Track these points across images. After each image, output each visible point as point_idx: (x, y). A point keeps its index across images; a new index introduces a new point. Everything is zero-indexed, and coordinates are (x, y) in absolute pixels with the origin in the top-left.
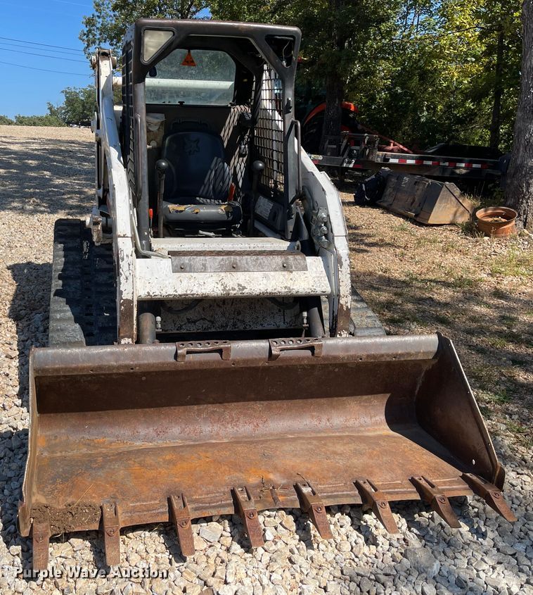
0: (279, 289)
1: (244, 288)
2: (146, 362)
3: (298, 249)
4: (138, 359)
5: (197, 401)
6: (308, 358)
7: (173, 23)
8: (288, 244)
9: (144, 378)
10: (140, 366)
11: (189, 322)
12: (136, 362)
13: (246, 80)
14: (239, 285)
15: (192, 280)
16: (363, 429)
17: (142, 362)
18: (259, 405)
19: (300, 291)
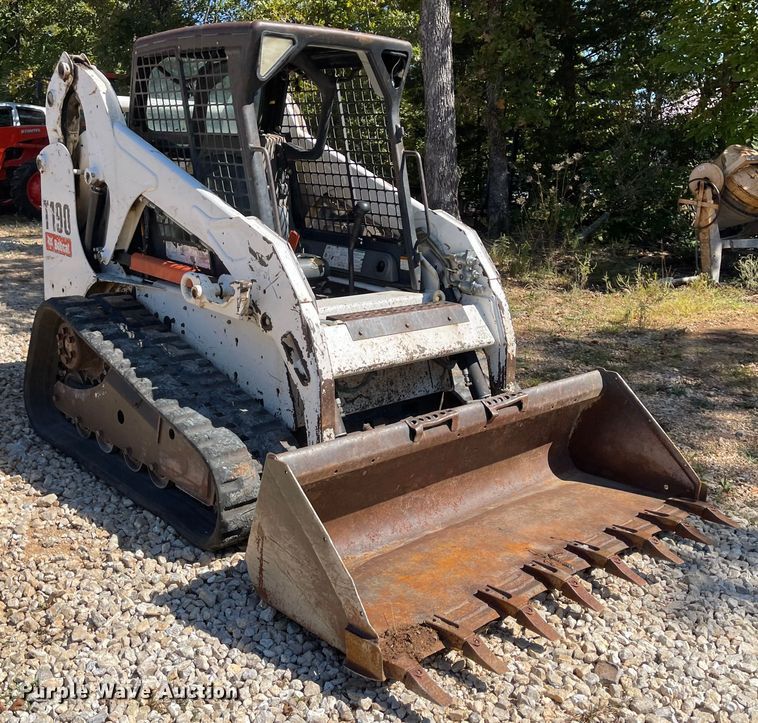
0: (453, 346)
1: (424, 349)
2: (386, 449)
3: (440, 299)
4: (378, 447)
5: (404, 491)
6: (516, 415)
7: (294, 29)
8: (421, 296)
9: (365, 473)
10: (380, 455)
11: (347, 402)
12: (376, 452)
13: (273, 102)
14: (419, 346)
15: (375, 347)
16: (539, 485)
17: (382, 450)
18: (453, 482)
19: (472, 344)
